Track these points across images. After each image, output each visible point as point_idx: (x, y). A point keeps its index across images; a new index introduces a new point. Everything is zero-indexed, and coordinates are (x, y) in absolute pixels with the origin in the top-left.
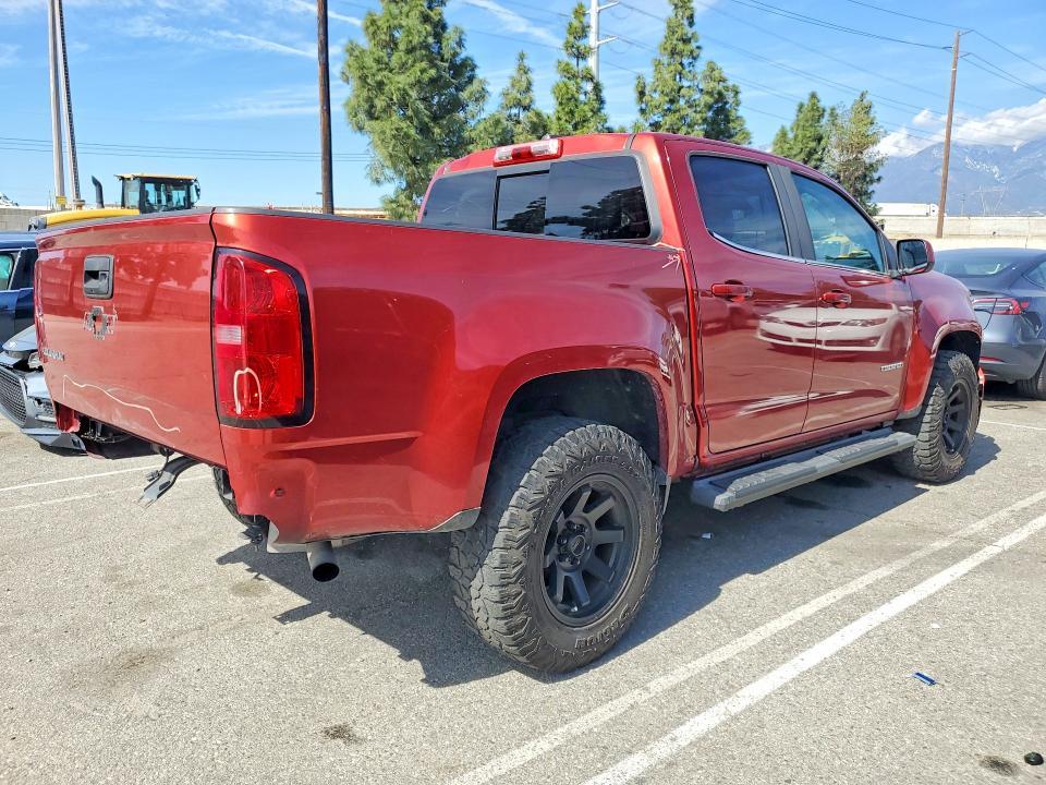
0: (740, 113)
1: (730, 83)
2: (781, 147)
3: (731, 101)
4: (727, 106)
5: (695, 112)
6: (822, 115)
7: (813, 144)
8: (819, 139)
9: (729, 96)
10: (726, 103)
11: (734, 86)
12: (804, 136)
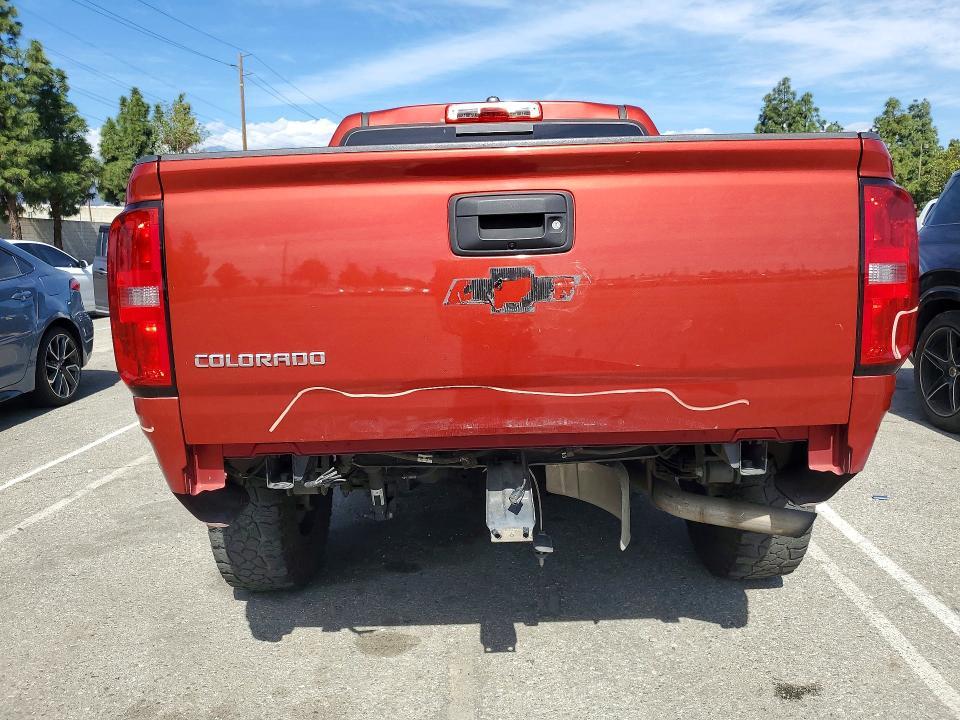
0: (69, 99)
1: (54, 67)
2: (111, 138)
3: (58, 85)
4: (54, 90)
5: (24, 92)
6: (147, 111)
7: (144, 138)
8: (148, 133)
9: (56, 79)
10: (52, 87)
11: (59, 70)
12: (134, 130)
